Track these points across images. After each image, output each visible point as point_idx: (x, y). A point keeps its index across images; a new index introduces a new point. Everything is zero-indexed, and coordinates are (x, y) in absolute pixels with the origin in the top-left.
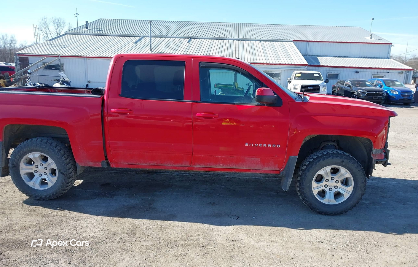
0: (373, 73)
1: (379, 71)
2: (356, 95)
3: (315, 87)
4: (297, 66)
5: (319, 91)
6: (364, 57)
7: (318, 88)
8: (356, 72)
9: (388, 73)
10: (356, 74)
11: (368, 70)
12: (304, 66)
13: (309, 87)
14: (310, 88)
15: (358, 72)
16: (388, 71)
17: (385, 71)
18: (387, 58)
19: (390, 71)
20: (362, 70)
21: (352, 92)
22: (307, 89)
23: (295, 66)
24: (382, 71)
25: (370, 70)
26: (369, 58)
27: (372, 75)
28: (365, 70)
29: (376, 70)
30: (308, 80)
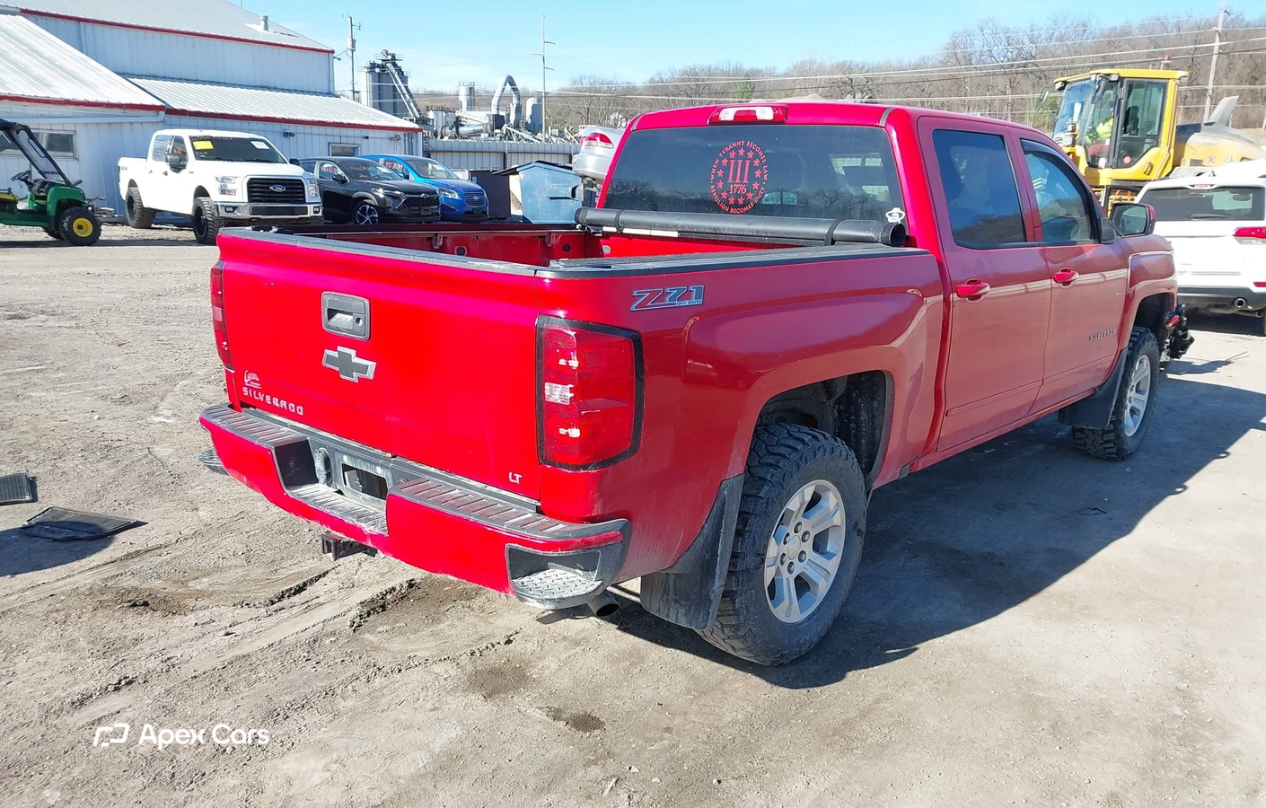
0: (330, 139)
1: (344, 131)
2: (371, 205)
3: (290, 184)
4: (127, 111)
5: (304, 197)
6: (263, 88)
7: (300, 189)
8: (287, 135)
9: (367, 138)
10: (285, 140)
11: (315, 129)
12: (152, 113)
13: (271, 184)
14: (280, 189)
15: (292, 135)
16: (365, 132)
17: (358, 132)
18: (330, 94)
19: (371, 133)
20: (300, 128)
21: (355, 195)
22: (268, 192)
23: (122, 110)
24: (351, 131)
25: (322, 129)
26: (283, 90)
27: (329, 144)
28: (308, 128)
29: (337, 130)
30: (247, 161)
